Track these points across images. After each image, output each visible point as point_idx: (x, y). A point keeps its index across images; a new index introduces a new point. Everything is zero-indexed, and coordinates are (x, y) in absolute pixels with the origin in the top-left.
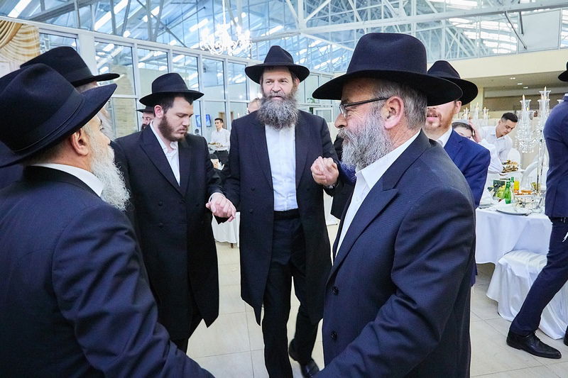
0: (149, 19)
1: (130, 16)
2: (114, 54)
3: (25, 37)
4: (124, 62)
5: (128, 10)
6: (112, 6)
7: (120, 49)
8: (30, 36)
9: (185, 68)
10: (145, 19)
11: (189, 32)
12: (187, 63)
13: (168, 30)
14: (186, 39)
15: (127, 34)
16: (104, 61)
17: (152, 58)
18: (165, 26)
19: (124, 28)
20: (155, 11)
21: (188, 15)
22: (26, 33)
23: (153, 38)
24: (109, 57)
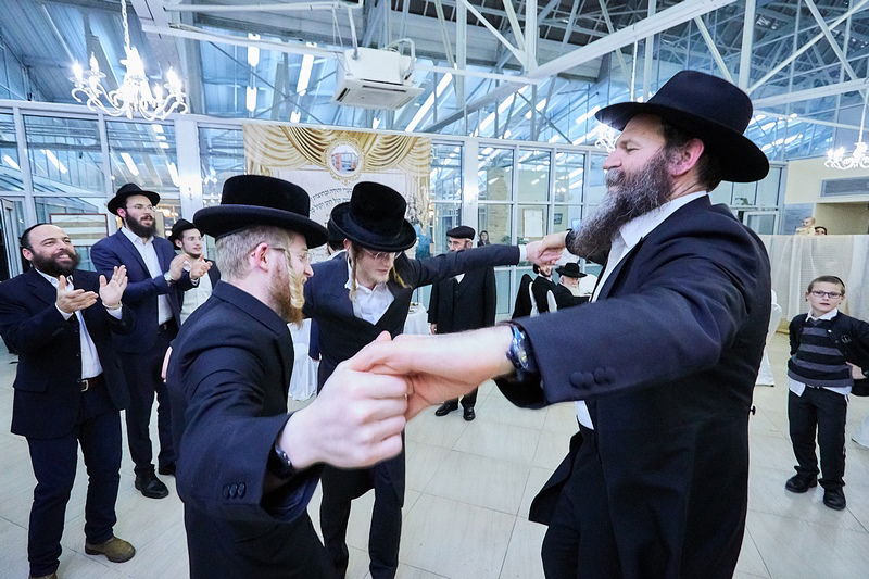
0: (534, 114)
1: (514, 113)
2: (492, 157)
3: (419, 149)
4: (502, 164)
5: (512, 108)
6: (497, 105)
7: (498, 151)
8: (424, 148)
9: (566, 167)
10: (529, 115)
11: (574, 123)
12: (568, 160)
13: (552, 125)
14: (570, 134)
15: (508, 133)
16: (483, 164)
17: (532, 158)
18: (548, 121)
19: (506, 127)
20: (540, 106)
21: (577, 104)
22: (421, 145)
23: (534, 138)
24: (488, 159)
